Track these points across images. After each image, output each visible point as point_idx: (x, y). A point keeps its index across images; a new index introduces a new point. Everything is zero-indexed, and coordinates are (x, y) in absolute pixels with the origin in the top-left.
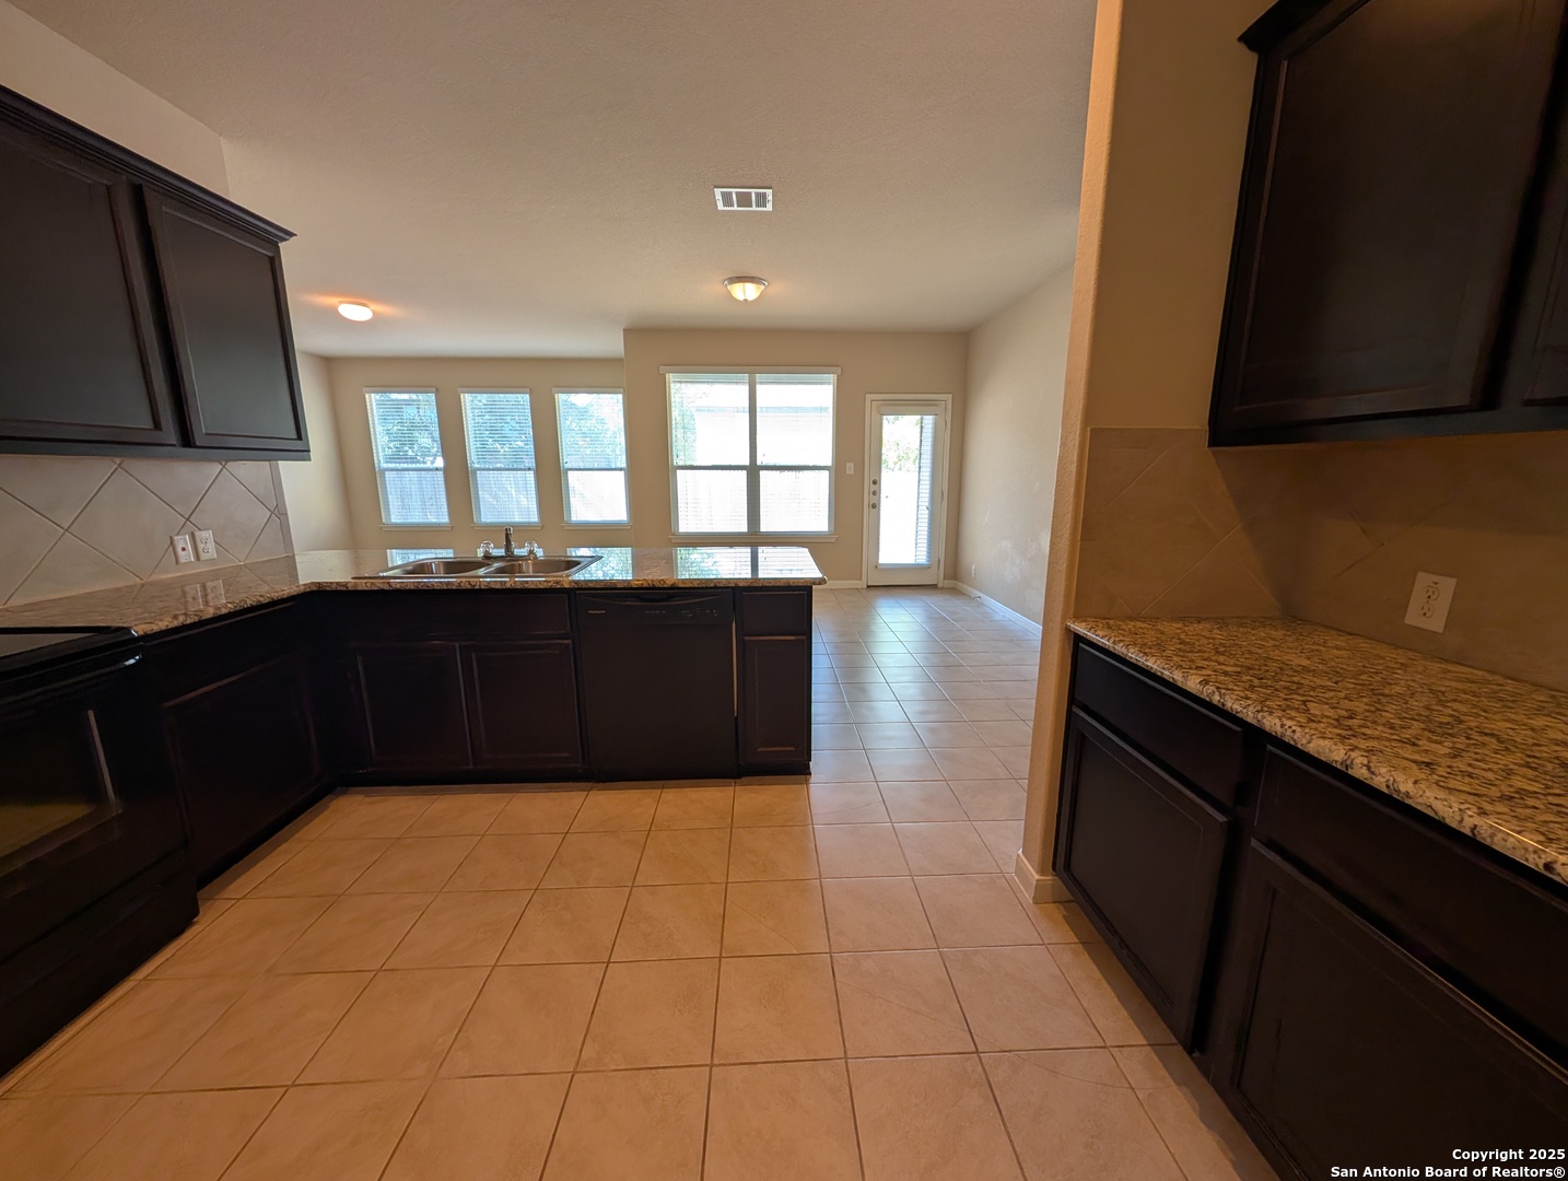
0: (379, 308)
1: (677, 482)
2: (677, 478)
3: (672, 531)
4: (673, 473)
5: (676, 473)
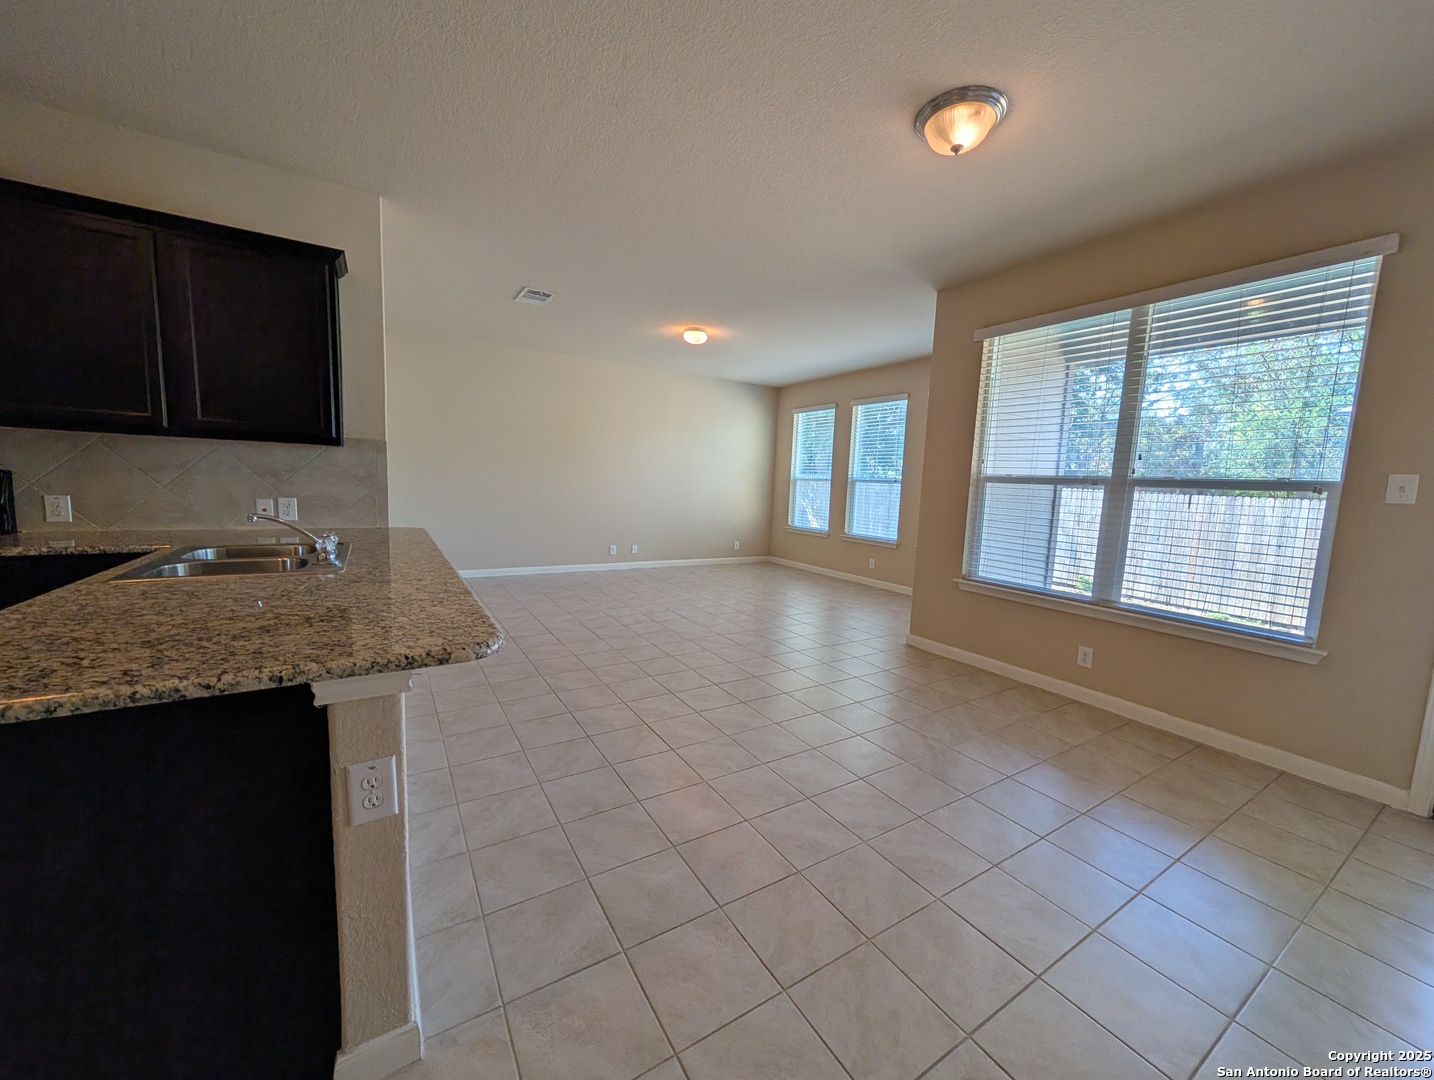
0: (715, 332)
1: (983, 500)
2: (983, 493)
3: (964, 572)
4: (977, 486)
5: (984, 487)
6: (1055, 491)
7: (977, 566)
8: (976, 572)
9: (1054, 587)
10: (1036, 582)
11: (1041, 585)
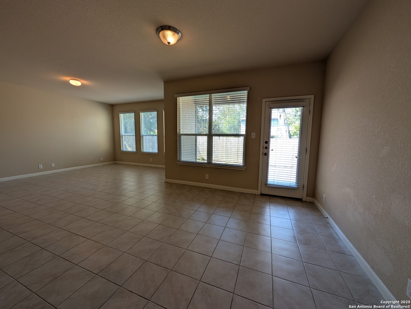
1: (181, 140)
2: (181, 138)
3: (178, 160)
4: (179, 137)
5: (181, 137)
6: (196, 137)
7: (181, 158)
8: (181, 159)
9: (197, 161)
10: (194, 160)
11: (195, 161)
